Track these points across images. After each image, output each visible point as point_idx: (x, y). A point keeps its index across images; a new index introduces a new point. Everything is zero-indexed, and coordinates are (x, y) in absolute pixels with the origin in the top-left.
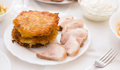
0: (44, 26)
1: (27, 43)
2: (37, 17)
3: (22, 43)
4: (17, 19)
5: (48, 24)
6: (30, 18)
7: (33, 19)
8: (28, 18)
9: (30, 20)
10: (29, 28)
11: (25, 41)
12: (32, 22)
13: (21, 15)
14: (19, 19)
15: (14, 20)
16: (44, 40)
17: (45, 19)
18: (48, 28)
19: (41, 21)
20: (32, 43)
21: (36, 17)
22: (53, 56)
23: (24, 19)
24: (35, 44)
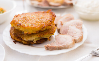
0: (44, 20)
1: (31, 40)
2: (34, 15)
3: (25, 41)
4: (15, 20)
5: (46, 18)
6: (26, 17)
7: (30, 17)
8: (26, 18)
9: (28, 19)
10: (31, 24)
11: (28, 38)
12: (30, 20)
13: (17, 17)
14: (16, 20)
15: (12, 22)
16: (47, 33)
17: (41, 16)
18: (48, 21)
19: (39, 18)
20: (36, 39)
21: (32, 16)
22: (63, 45)
23: (21, 19)
24: (39, 40)
